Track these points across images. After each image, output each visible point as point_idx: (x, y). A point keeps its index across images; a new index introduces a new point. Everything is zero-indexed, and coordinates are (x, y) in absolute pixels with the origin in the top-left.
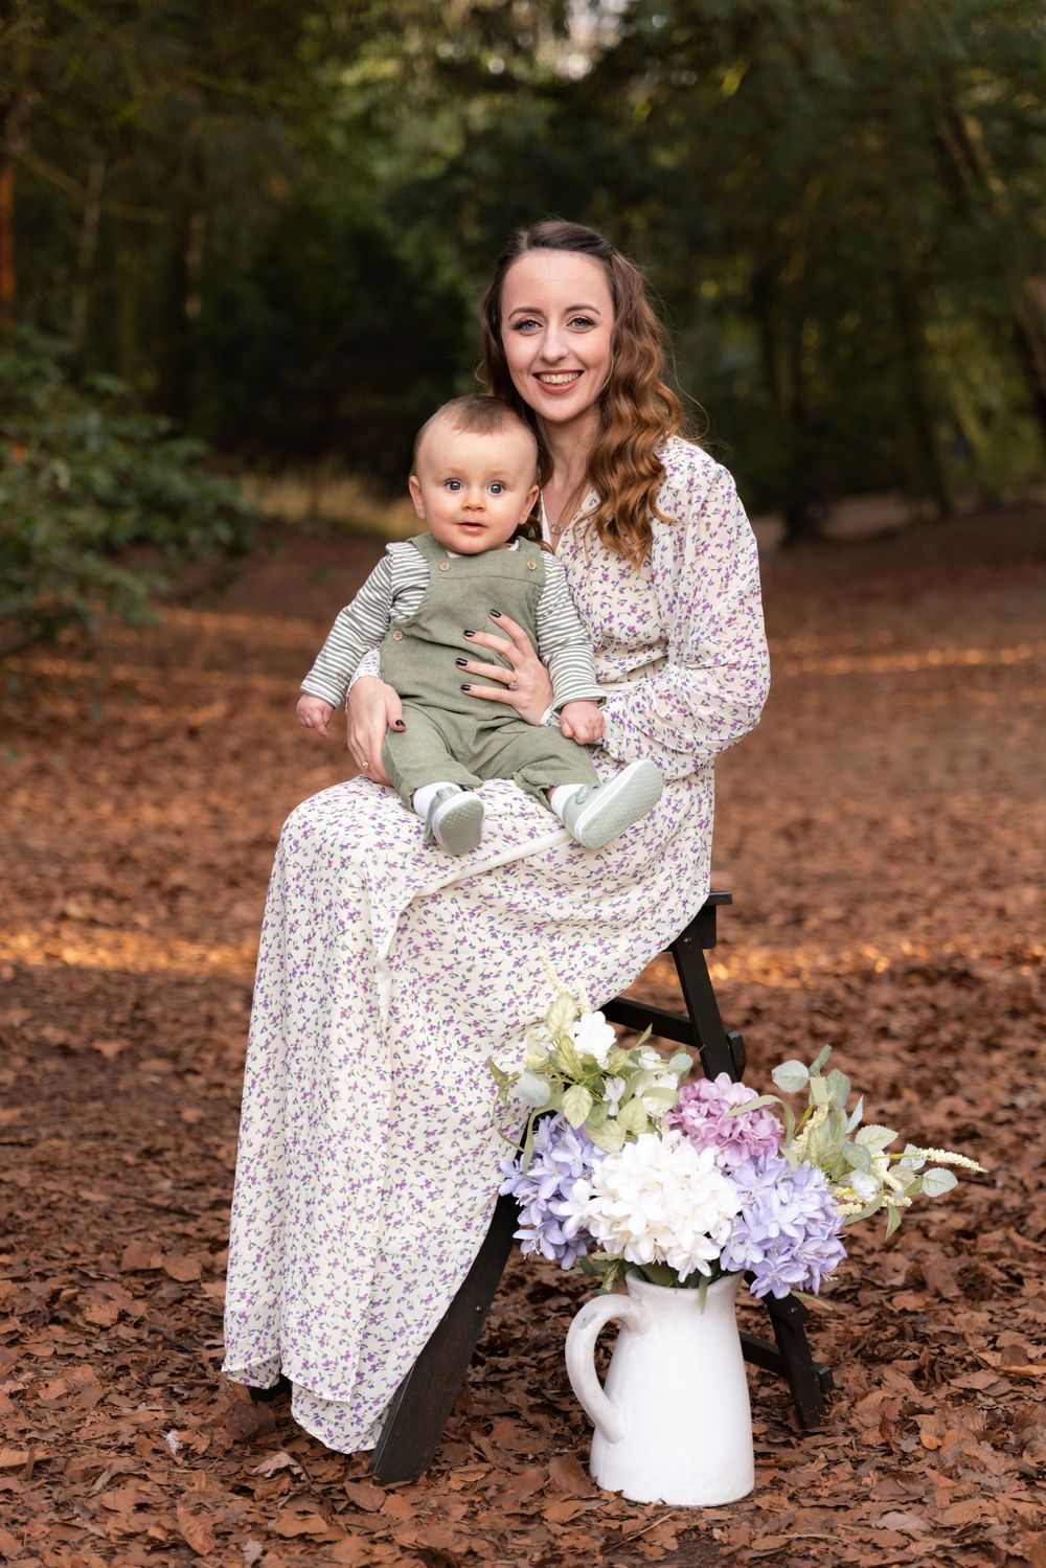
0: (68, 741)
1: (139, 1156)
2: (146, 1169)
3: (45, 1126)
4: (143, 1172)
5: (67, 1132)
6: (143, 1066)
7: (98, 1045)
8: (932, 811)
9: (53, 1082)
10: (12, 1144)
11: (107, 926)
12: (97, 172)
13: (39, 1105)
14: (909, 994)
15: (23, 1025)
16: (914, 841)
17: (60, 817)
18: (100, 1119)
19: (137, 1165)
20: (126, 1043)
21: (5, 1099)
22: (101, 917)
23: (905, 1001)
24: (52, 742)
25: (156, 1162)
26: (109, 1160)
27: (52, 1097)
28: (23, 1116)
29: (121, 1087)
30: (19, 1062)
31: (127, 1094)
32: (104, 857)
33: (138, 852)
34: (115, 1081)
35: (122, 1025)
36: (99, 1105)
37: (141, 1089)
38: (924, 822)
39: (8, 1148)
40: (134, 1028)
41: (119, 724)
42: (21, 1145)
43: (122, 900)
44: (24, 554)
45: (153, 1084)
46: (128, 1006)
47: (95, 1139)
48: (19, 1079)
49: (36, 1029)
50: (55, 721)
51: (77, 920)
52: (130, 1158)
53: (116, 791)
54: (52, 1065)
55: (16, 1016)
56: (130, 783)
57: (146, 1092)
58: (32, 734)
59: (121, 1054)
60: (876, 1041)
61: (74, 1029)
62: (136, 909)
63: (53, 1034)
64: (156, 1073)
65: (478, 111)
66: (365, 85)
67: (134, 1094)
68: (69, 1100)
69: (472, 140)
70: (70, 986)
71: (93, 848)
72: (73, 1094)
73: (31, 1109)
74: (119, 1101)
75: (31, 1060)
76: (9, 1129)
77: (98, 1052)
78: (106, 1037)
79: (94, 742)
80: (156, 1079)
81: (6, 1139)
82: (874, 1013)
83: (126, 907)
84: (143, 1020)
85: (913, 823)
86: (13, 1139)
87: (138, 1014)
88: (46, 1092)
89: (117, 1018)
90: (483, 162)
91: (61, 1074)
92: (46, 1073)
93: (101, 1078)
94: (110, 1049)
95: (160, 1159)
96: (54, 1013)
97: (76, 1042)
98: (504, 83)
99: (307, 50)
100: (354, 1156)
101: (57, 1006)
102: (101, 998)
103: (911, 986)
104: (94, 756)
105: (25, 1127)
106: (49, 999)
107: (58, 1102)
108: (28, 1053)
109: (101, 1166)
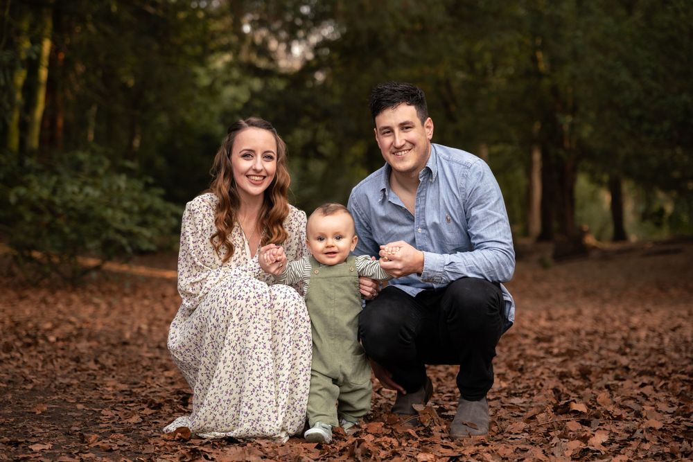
65: (256, 83)
69: (254, 95)
100: (260, 355)
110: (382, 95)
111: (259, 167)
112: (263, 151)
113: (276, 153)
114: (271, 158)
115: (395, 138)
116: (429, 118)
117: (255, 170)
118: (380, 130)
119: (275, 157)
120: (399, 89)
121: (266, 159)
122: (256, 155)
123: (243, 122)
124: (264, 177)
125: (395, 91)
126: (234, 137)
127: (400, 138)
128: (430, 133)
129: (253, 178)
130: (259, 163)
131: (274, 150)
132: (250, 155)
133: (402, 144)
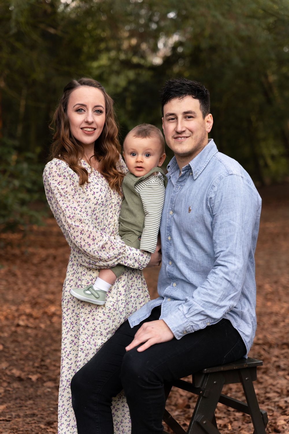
0: (18, 262)
1: (45, 425)
2: (48, 430)
3: (14, 412)
4: (47, 432)
5: (22, 414)
6: (45, 384)
7: (30, 377)
8: (276, 282)
9: (16, 392)
10: (3, 420)
11: (31, 328)
12: (25, 92)
13: (12, 402)
14: (283, 351)
15: (6, 368)
16: (272, 293)
17: (16, 288)
18: (32, 408)
19: (45, 429)
20: (39, 375)
21: (1, 400)
22: (30, 325)
23: (282, 354)
24: (13, 262)
25: (51, 428)
26: (36, 426)
27: (16, 399)
28: (7, 407)
29: (39, 393)
30: (5, 384)
31: (40, 396)
32: (30, 302)
33: (40, 300)
34: (36, 391)
35: (38, 367)
36: (31, 402)
37: (44, 394)
38: (275, 286)
39: (2, 422)
40: (41, 369)
41: (33, 254)
42: (7, 421)
43: (36, 318)
44: (5, 207)
45: (49, 392)
46: (39, 360)
47: (31, 417)
48: (6, 391)
49: (10, 370)
50: (14, 255)
51: (22, 326)
52: (42, 426)
53: (33, 278)
54: (15, 385)
55: (4, 365)
56: (37, 275)
57: (46, 395)
58: (7, 260)
59: (38, 380)
60: (277, 371)
61: (22, 370)
62: (41, 322)
63: (16, 372)
64: (49, 388)
65: (131, 74)
66: (99, 67)
67: (43, 397)
68: (22, 400)
69: (129, 82)
70: (21, 352)
71: (26, 299)
72: (23, 397)
73: (10, 404)
74: (38, 400)
75: (9, 383)
76: (3, 414)
77: (30, 379)
78: (33, 373)
79: (26, 261)
80: (49, 390)
81: (2, 418)
82: (274, 359)
83: (37, 321)
84: (44, 365)
85: (271, 286)
86: (4, 418)
87: (43, 363)
88: (14, 396)
89: (36, 365)
90: (133, 88)
91: (18, 388)
92: (14, 389)
93: (31, 390)
94: (34, 378)
95: (52, 426)
96: (16, 363)
97: (23, 375)
98: (138, 66)
99: (83, 58)
101: (17, 360)
102: (30, 356)
103: (284, 349)
104: (26, 266)
105: (7, 412)
106: (14, 358)
107: (18, 401)
108: (8, 380)
109: (33, 430)
110: (172, 87)
111: (90, 120)
112: (93, 106)
113: (105, 108)
114: (101, 112)
115: (177, 124)
116: (210, 114)
117: (87, 122)
118: (167, 116)
119: (104, 111)
120: (188, 83)
121: (95, 113)
122: (88, 110)
123: (76, 82)
124: (95, 129)
125: (184, 84)
126: (69, 95)
127: (183, 125)
128: (209, 127)
129: (86, 129)
130: (90, 116)
131: (103, 104)
132: (82, 109)
133: (184, 129)
